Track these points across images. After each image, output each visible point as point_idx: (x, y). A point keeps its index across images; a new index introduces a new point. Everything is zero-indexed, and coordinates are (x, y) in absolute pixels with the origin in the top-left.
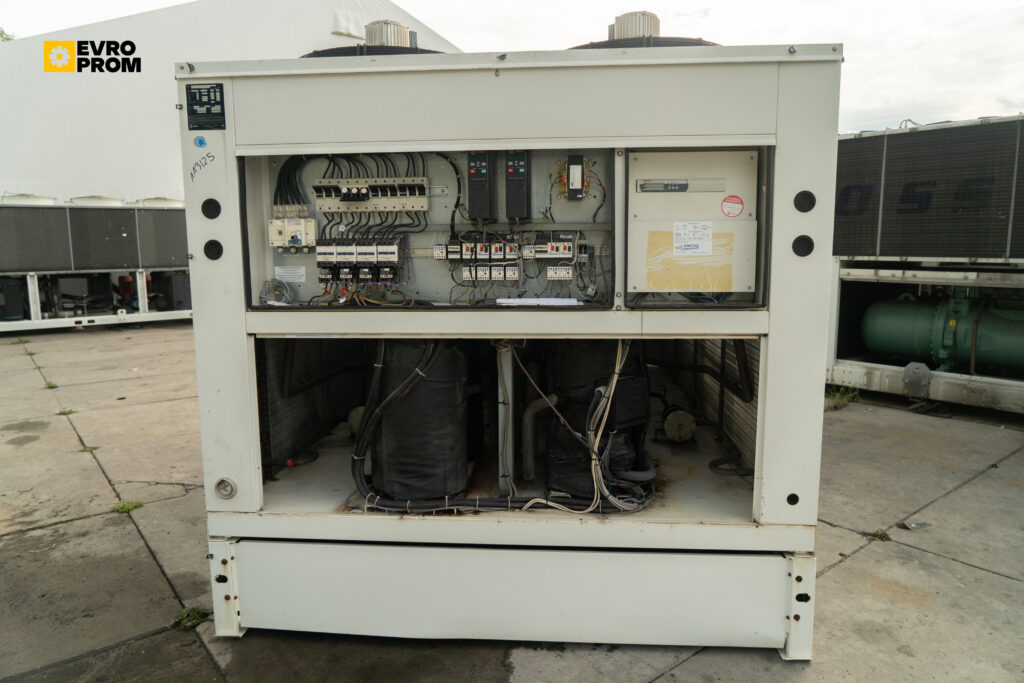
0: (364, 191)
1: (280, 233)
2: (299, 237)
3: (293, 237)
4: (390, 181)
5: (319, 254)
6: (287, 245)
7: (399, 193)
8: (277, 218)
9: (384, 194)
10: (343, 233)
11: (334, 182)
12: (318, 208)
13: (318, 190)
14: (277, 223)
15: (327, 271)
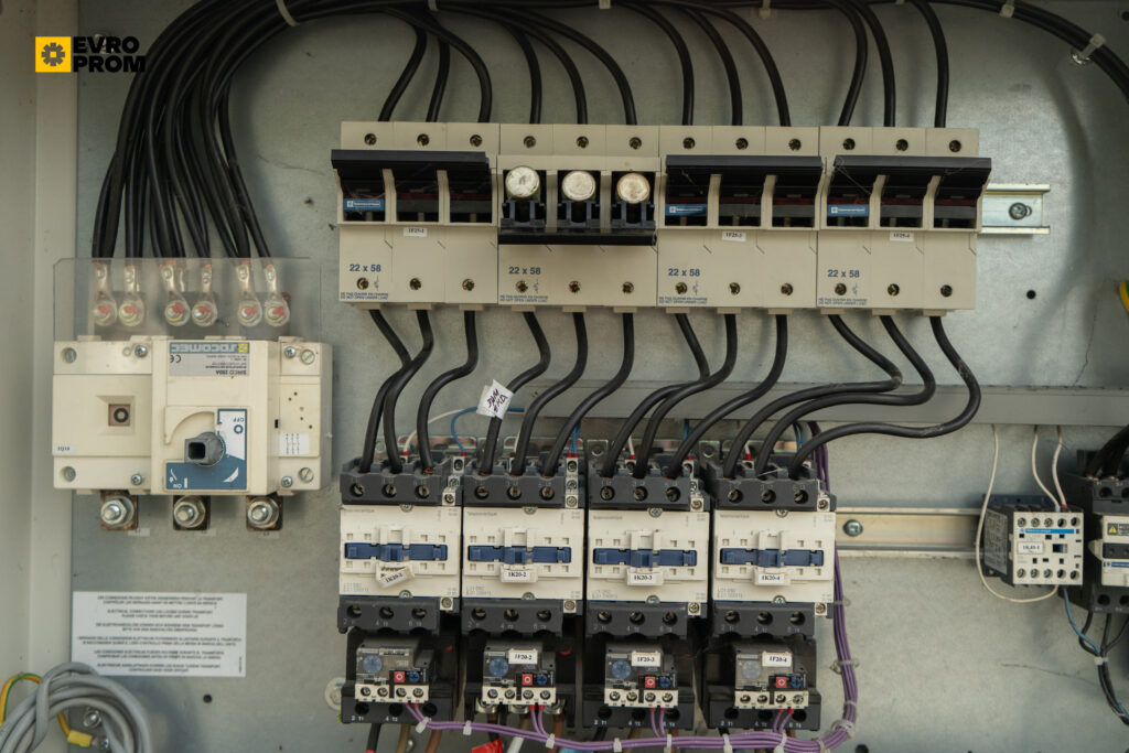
0: (633, 190)
1: (120, 414)
2: (234, 448)
3: (196, 449)
4: (767, 141)
5: (357, 551)
6: (157, 487)
7: (821, 208)
8: (109, 332)
9: (739, 215)
10: (495, 422)
11: (450, 137)
12: (347, 283)
13: (358, 174)
14: (110, 362)
15: (402, 657)
